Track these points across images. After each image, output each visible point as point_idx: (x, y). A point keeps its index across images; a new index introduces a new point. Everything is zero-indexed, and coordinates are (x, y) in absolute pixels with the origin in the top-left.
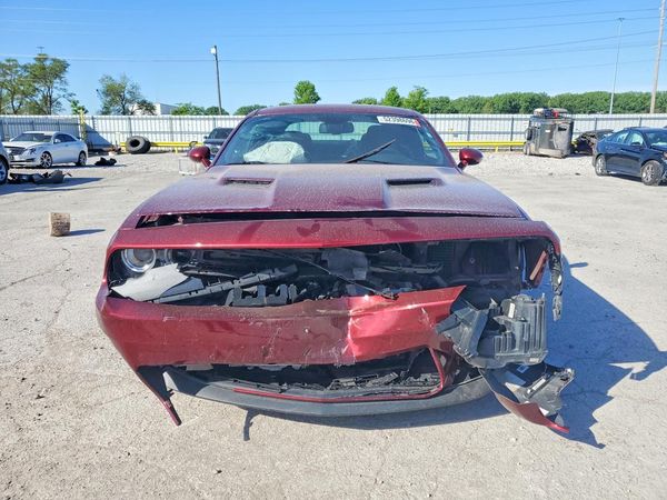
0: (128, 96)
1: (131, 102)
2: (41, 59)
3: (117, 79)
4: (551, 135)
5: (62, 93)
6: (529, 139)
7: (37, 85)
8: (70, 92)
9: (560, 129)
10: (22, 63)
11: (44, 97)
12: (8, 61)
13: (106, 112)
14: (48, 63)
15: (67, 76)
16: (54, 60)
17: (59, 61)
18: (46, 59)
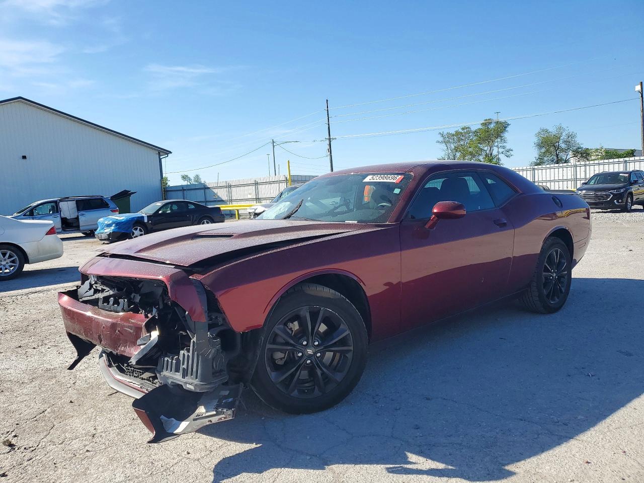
0: (563, 146)
1: (565, 151)
2: (486, 124)
3: (553, 130)
5: (501, 150)
7: (481, 146)
8: (508, 148)
10: (473, 129)
11: (486, 155)
12: (463, 129)
13: (540, 162)
14: (492, 126)
15: (506, 135)
16: (497, 123)
17: (501, 123)
18: (490, 123)
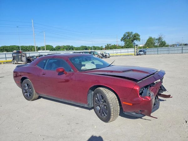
4: (21, 58)
6: (14, 59)
9: (23, 56)
